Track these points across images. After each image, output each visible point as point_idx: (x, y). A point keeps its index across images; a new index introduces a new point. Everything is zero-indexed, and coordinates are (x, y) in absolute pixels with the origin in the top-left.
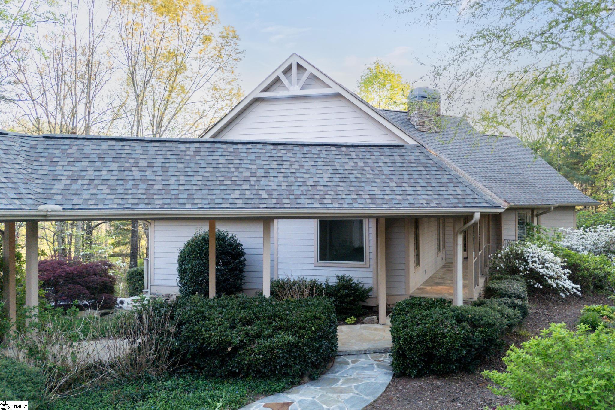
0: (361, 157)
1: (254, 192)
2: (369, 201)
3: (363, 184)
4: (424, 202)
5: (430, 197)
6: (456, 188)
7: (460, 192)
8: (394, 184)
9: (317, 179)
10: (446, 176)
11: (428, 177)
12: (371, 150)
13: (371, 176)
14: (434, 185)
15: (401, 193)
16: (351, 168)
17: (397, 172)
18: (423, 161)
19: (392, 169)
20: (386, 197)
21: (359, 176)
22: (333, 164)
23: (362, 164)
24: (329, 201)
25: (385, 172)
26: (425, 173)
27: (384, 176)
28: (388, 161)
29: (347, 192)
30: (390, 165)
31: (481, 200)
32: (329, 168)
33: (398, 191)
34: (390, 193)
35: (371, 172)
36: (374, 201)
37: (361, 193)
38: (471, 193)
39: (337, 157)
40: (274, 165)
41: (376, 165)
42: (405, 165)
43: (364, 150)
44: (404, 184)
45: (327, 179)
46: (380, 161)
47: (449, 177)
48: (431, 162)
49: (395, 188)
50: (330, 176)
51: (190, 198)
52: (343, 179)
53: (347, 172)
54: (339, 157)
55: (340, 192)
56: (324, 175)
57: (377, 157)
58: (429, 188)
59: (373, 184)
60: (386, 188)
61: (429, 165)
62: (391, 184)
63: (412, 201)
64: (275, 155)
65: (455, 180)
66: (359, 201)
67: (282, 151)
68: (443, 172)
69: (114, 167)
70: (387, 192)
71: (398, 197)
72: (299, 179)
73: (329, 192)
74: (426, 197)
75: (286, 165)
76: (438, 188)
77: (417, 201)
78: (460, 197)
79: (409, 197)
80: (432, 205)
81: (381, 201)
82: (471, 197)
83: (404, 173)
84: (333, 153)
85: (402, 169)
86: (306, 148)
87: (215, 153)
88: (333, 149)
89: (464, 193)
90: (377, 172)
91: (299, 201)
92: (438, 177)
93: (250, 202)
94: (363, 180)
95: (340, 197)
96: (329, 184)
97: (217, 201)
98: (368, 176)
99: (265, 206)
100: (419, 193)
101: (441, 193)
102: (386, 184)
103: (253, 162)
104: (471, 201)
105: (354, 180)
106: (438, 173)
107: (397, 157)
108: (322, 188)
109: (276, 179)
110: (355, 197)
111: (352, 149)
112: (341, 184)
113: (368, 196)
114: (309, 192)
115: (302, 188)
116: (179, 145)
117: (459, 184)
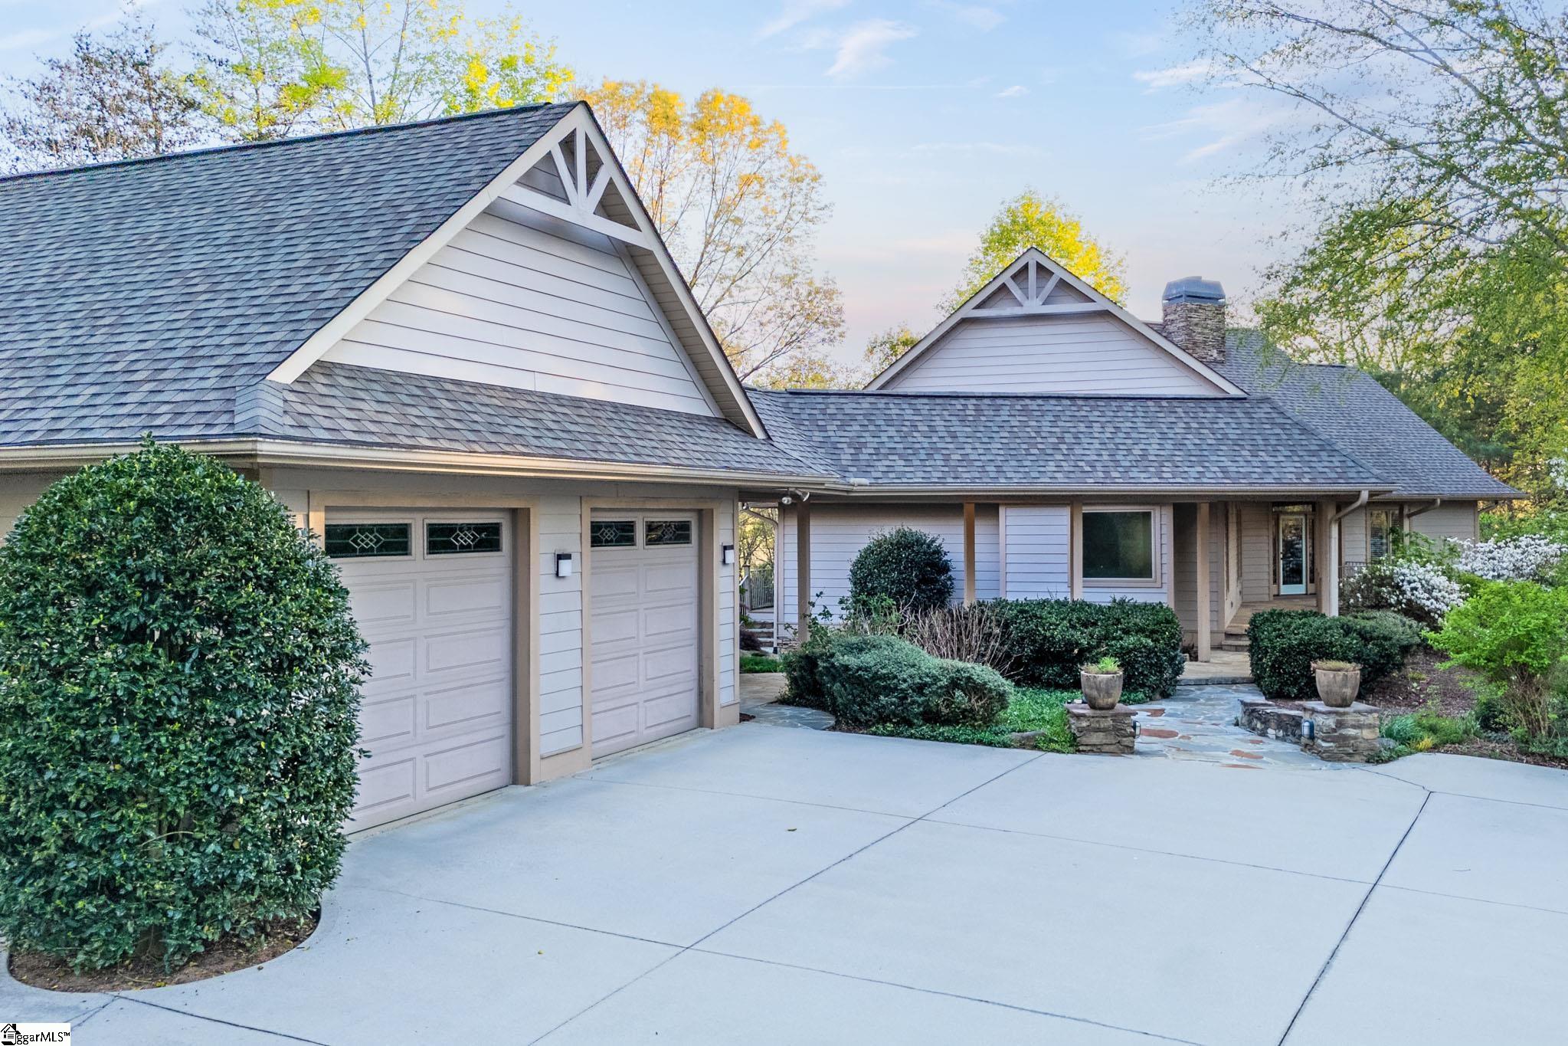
0: (1192, 415)
1: (1073, 464)
2: (1220, 475)
3: (1206, 453)
4: (1293, 476)
5: (1300, 470)
6: (1333, 459)
7: (1338, 464)
8: (1248, 453)
9: (1144, 447)
10: (1314, 442)
11: (1290, 443)
12: (1203, 405)
13: (1214, 442)
14: (1301, 453)
15: (1259, 464)
16: (1183, 431)
17: (1247, 437)
18: (1278, 421)
19: (1238, 432)
20: (1241, 470)
21: (1198, 442)
22: (1157, 425)
23: (1196, 426)
24: (1170, 475)
25: (1231, 437)
26: (1285, 437)
27: (1230, 442)
28: (1230, 420)
29: (1189, 464)
30: (1234, 426)
31: (1368, 475)
32: (1154, 431)
33: (1255, 461)
34: (1245, 464)
35: (1211, 436)
36: (1227, 475)
37: (1207, 464)
38: (1352, 464)
39: (1159, 415)
40: (1082, 427)
41: (1215, 426)
42: (1254, 426)
43: (1192, 405)
44: (1260, 453)
45: (1158, 447)
46: (1218, 420)
47: (1319, 443)
48: (1289, 421)
49: (1250, 459)
50: (1158, 441)
51: (999, 470)
52: (1179, 445)
53: (1179, 437)
54: (1162, 415)
55: (1179, 464)
56: (1152, 441)
57: (1212, 415)
58: (1296, 459)
59: (1220, 453)
60: (1237, 459)
61: (1288, 427)
62: (1244, 453)
63: (1277, 476)
64: (1076, 414)
65: (1328, 448)
66: (1208, 475)
67: (1085, 408)
68: (1310, 437)
69: (892, 431)
70: (1242, 464)
71: (1256, 470)
72: (1121, 447)
73: (1166, 464)
74: (1294, 470)
75: (1097, 427)
76: (1307, 459)
77: (1283, 475)
78: (1339, 470)
79: (1271, 470)
80: (1305, 481)
81: (1235, 475)
82: (1354, 470)
83: (1256, 437)
84: (1152, 409)
85: (1252, 432)
86: (1114, 403)
87: (1002, 413)
88: (1150, 403)
89: (1344, 465)
90: (1220, 437)
91: (1131, 475)
92: (1304, 443)
93: (1072, 475)
94: (1205, 447)
95: (1181, 470)
96: (1162, 453)
97: (1033, 475)
98: (1210, 442)
99: (1092, 481)
100: (1283, 464)
101: (1313, 465)
102: (1237, 453)
103: (1054, 423)
104: (1355, 475)
105: (1193, 447)
106: (1303, 437)
107: (1240, 415)
108: (1154, 458)
109: (1091, 447)
110: (1201, 469)
111: (1175, 403)
112: (1177, 453)
113: (1217, 469)
114: (1139, 464)
115: (1129, 458)
116: (953, 402)
117: (1334, 453)
